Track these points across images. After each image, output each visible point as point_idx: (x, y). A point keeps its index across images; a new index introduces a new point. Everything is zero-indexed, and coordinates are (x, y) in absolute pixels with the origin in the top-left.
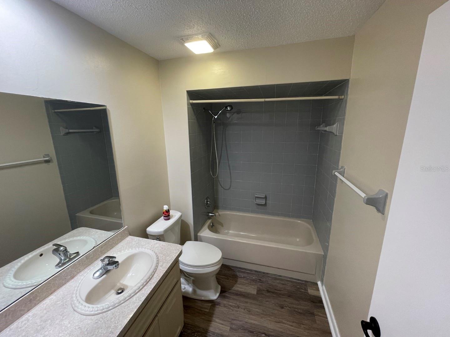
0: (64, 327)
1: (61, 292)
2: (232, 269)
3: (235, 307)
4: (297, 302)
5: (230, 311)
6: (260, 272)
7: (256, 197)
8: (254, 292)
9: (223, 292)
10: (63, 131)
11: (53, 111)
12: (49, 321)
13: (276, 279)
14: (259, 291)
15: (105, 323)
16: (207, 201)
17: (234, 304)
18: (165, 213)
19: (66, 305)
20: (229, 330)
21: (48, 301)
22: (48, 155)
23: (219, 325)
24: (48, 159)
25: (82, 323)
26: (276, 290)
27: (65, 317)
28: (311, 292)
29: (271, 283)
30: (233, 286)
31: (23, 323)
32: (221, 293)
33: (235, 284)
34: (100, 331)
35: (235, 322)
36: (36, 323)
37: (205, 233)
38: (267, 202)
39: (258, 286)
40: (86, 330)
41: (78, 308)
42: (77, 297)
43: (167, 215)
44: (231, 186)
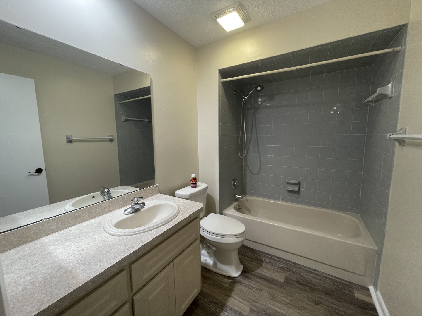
0: (93, 239)
1: (99, 219)
2: (256, 253)
3: (257, 289)
4: (337, 303)
5: (252, 292)
6: (289, 261)
7: (288, 183)
8: (282, 280)
9: (245, 272)
10: (124, 118)
11: (119, 103)
12: (85, 234)
13: (309, 272)
14: (287, 281)
15: (124, 243)
16: (234, 183)
17: (257, 287)
18: (192, 180)
19: (100, 226)
20: (248, 311)
21: (88, 222)
22: (111, 136)
23: (238, 302)
24: (111, 138)
25: (107, 239)
26: (308, 283)
27: (97, 233)
28: (358, 295)
29: (303, 275)
30: (256, 269)
31: (67, 232)
32: (242, 273)
33: (259, 267)
34: (119, 247)
35: (256, 304)
36: (76, 233)
37: (231, 211)
38: (301, 189)
39: (286, 275)
40: (109, 244)
41: (107, 229)
42: (108, 222)
43: (194, 183)
44: (260, 171)
